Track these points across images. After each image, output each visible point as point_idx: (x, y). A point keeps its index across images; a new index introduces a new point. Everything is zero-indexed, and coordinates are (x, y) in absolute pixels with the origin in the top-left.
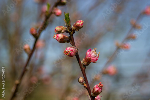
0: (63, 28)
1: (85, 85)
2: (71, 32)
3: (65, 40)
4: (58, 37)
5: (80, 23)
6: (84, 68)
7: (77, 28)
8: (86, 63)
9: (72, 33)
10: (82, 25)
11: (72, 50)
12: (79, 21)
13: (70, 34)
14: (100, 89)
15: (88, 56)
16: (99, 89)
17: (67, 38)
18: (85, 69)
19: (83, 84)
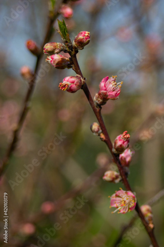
0: (57, 45)
1: (103, 136)
2: (72, 50)
3: (63, 64)
4: (52, 59)
5: (84, 36)
6: (98, 109)
7: (79, 45)
8: (101, 101)
9: (73, 53)
10: (86, 39)
11: (73, 82)
12: (82, 33)
13: (70, 55)
14: (126, 143)
15: (102, 90)
16: (124, 142)
17: (68, 60)
18: (100, 110)
19: (99, 135)
